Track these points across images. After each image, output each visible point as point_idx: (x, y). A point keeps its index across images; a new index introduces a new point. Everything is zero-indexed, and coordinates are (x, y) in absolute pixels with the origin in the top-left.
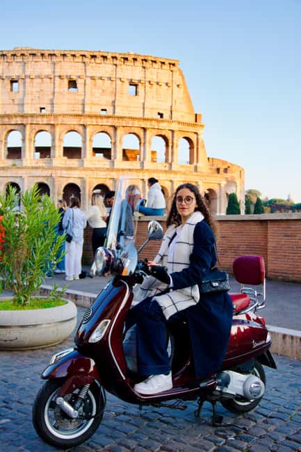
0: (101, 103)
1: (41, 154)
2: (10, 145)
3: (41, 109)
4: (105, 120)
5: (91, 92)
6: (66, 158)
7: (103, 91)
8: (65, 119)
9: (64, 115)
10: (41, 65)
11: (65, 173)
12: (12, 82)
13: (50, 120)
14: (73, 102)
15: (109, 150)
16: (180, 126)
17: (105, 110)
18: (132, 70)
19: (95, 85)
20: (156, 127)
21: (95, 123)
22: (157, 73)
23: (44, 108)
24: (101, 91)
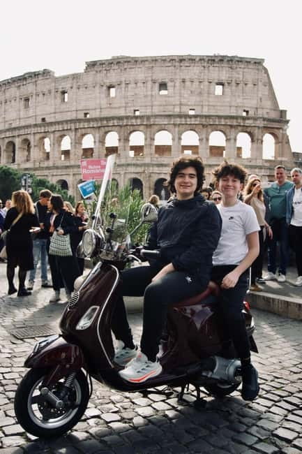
0: (189, 103)
1: (135, 152)
2: (108, 145)
3: (135, 111)
4: (193, 119)
5: (180, 93)
6: (157, 156)
7: (191, 92)
8: (157, 120)
9: (156, 116)
10: (135, 71)
11: (156, 169)
12: (109, 87)
13: (143, 121)
14: (164, 103)
15: (196, 147)
16: (266, 122)
17: (193, 110)
18: (219, 71)
19: (184, 87)
20: (242, 124)
21: (183, 123)
22: (243, 72)
23: (138, 110)
24: (190, 92)
